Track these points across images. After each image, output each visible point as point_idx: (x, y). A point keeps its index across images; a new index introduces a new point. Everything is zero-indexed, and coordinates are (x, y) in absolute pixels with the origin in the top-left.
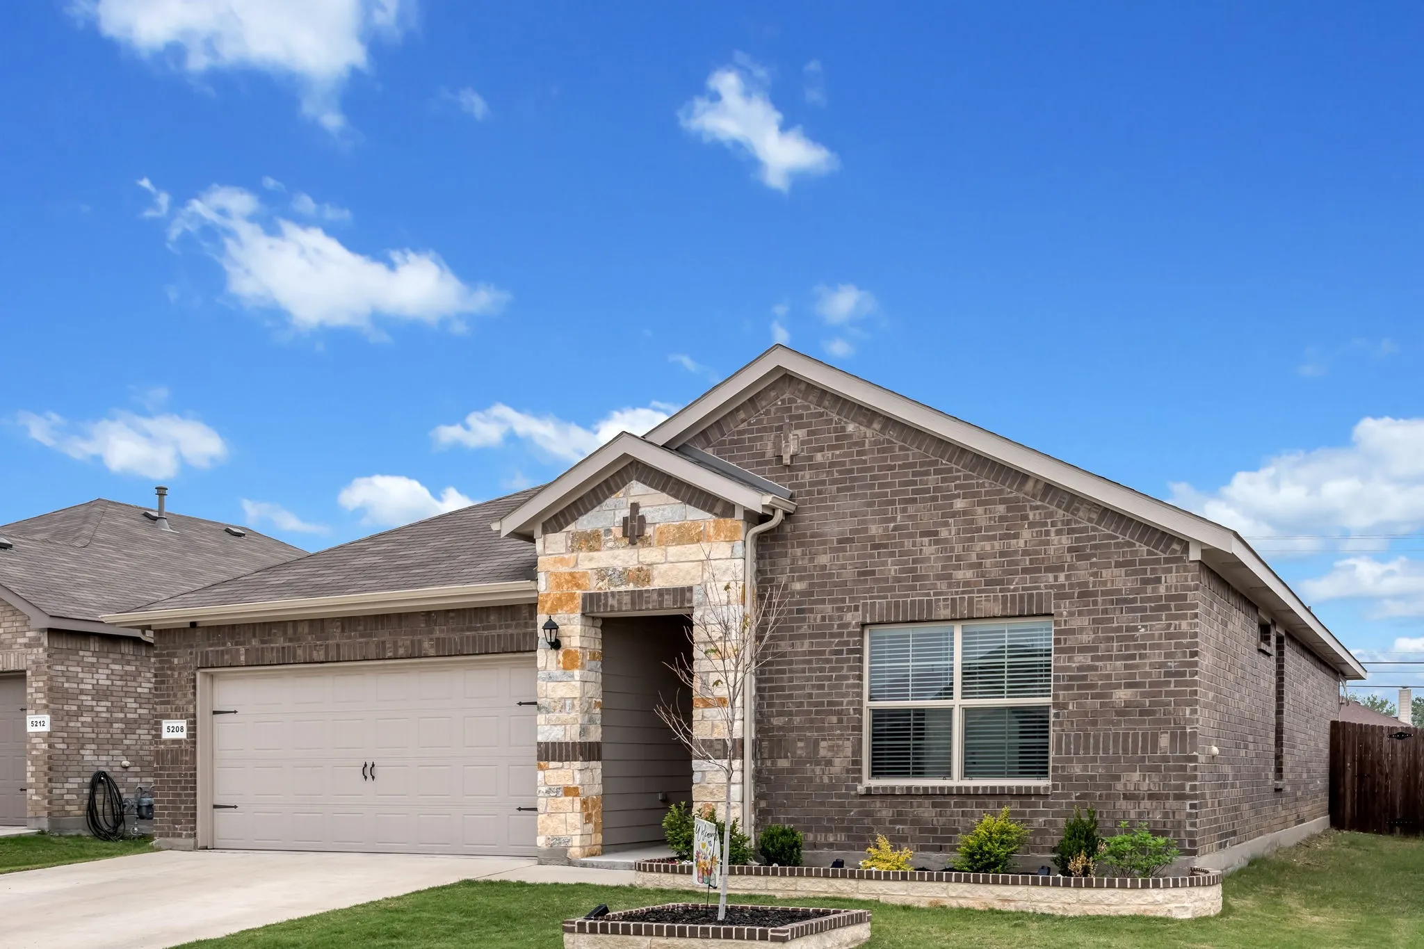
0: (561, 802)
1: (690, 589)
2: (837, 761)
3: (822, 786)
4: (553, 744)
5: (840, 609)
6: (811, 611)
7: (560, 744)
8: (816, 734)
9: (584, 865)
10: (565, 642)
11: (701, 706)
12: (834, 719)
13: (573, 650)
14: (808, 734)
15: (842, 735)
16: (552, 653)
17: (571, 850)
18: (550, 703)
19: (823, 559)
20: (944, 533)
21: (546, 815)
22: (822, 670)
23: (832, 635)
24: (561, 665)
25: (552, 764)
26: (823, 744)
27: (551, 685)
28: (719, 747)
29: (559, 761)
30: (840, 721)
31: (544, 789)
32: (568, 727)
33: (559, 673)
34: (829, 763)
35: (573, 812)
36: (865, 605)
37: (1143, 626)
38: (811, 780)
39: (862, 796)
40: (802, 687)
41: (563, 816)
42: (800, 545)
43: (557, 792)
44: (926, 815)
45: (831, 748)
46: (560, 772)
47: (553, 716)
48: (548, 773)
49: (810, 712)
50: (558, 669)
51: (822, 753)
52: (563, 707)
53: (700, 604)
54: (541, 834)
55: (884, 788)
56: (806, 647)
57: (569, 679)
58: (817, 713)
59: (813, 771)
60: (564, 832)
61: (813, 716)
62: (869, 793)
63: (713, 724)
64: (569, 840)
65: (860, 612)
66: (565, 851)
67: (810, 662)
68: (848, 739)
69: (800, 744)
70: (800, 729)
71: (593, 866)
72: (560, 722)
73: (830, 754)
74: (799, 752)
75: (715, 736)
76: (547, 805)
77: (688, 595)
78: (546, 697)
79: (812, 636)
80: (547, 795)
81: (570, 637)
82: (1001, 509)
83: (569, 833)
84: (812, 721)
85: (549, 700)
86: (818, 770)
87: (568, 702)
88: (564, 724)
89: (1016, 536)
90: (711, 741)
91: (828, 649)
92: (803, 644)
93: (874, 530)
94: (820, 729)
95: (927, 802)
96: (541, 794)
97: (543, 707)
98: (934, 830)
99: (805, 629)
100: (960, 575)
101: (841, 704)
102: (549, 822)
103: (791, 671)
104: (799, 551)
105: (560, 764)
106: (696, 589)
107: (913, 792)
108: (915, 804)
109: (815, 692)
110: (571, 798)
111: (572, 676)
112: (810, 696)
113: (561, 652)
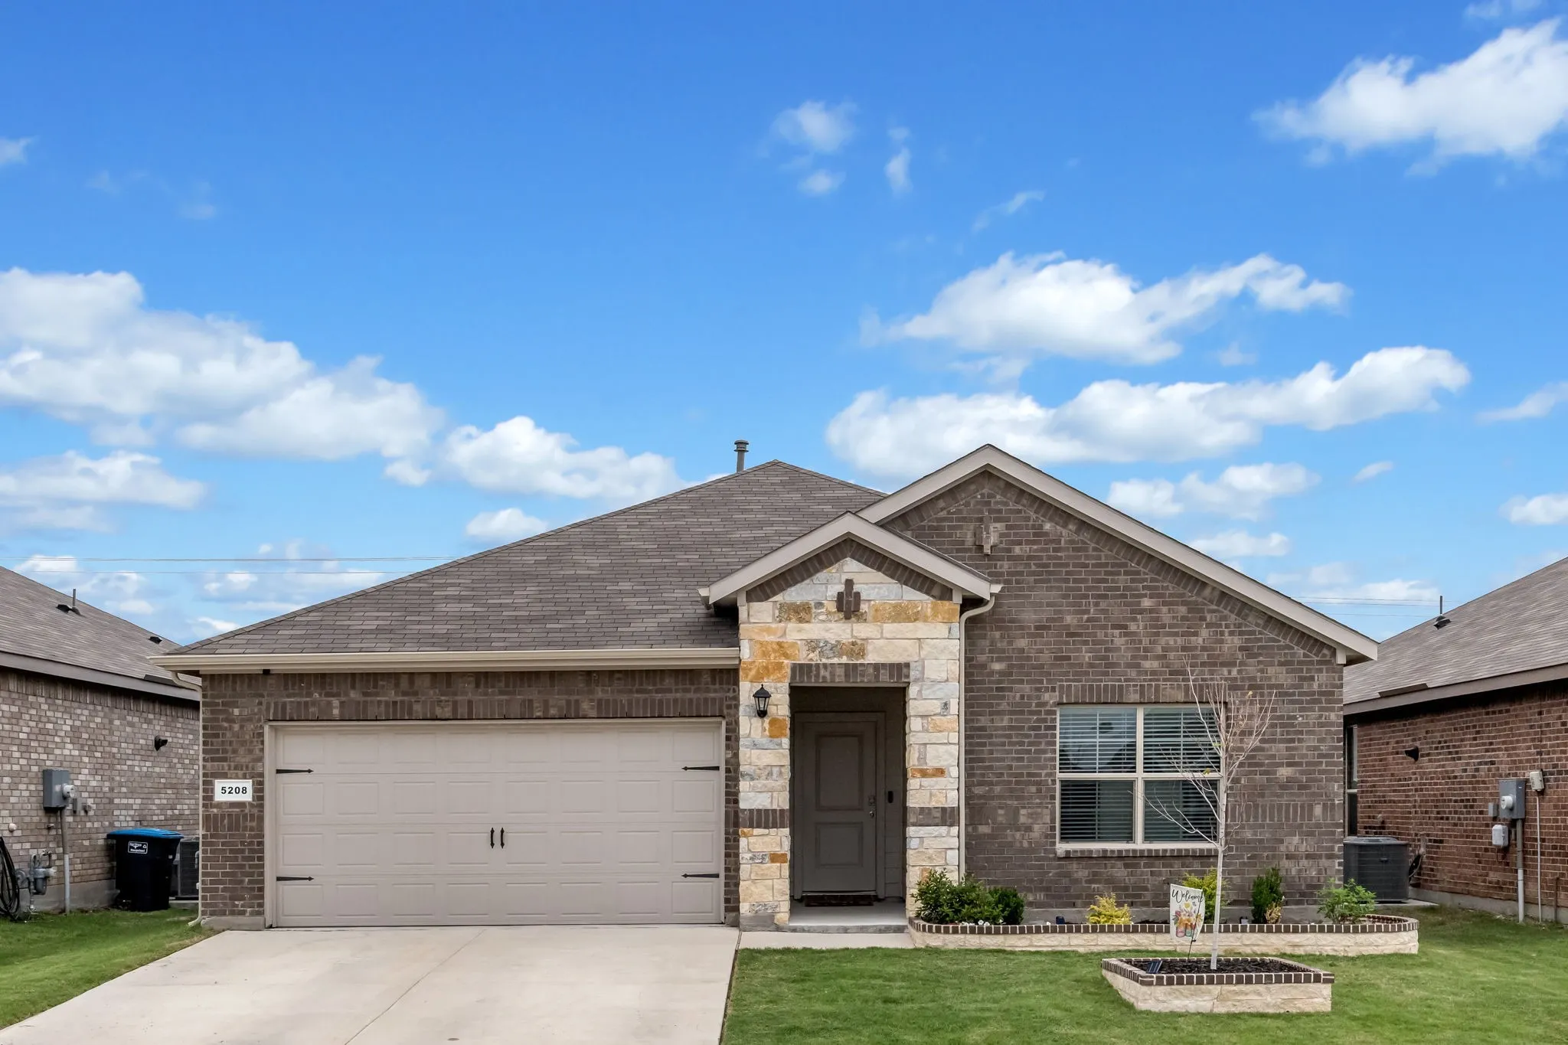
0: (769, 868)
1: (907, 665)
2: (1036, 827)
3: (1022, 850)
4: (759, 811)
5: (1038, 690)
6: (1011, 690)
7: (767, 811)
8: (1016, 802)
9: (794, 930)
10: (772, 710)
11: (919, 775)
12: (1033, 789)
13: (781, 718)
14: (1009, 802)
15: (1041, 803)
16: (757, 722)
17: (778, 916)
18: (754, 771)
19: (1022, 643)
20: (1133, 627)
21: (750, 882)
22: (1022, 744)
23: (1032, 713)
24: (767, 733)
25: (757, 831)
26: (1023, 812)
27: (755, 752)
28: (938, 815)
29: (765, 828)
30: (1039, 791)
31: (748, 856)
32: (775, 794)
33: (765, 741)
34: (1029, 829)
35: (781, 877)
36: (1061, 687)
37: (1301, 716)
38: (1011, 845)
39: (1060, 859)
40: (1003, 760)
41: (770, 882)
42: (999, 628)
43: (763, 859)
44: (1119, 875)
45: (1030, 815)
46: (766, 839)
47: (759, 783)
48: (752, 840)
49: (1010, 782)
50: (762, 736)
51: (1022, 820)
52: (770, 774)
53: (916, 680)
54: (744, 901)
55: (1082, 851)
56: (1005, 723)
57: (777, 747)
58: (1017, 783)
59: (1013, 835)
60: (771, 899)
61: (1013, 786)
62: (1068, 857)
63: (931, 795)
64: (777, 907)
65: (1057, 693)
66: (772, 917)
67: (1010, 736)
68: (1047, 808)
69: (1001, 812)
70: (1000, 797)
71: (803, 930)
72: (766, 789)
73: (1030, 821)
74: (1000, 819)
75: (933, 804)
76: (751, 873)
77: (905, 670)
78: (750, 764)
79: (1011, 713)
80: (751, 862)
81: (777, 705)
82: (1183, 610)
83: (775, 899)
84: (1011, 790)
85: (754, 768)
86: (1018, 835)
87: (775, 770)
88: (771, 791)
89: (1196, 634)
90: (929, 809)
91: (1026, 725)
92: (1002, 720)
93: (1069, 619)
94: (1018, 798)
95: (1119, 863)
96: (744, 861)
97: (747, 774)
98: (1126, 888)
99: (1004, 706)
100: (1147, 665)
101: (1039, 775)
102: (753, 888)
103: (991, 744)
104: (997, 634)
105: (766, 831)
106: (912, 665)
107: (1109, 855)
108: (1109, 865)
109: (1014, 764)
110: (778, 864)
111: (780, 745)
112: (1010, 767)
113: (767, 720)
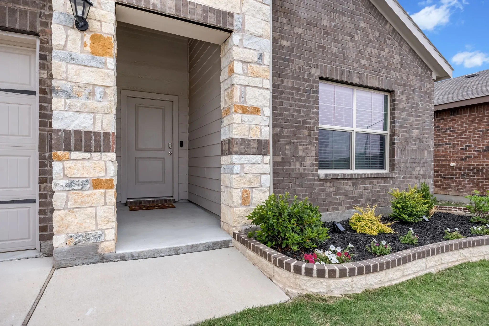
0: (90, 195)
1: (231, 15)
2: (308, 159)
3: (300, 175)
4: (78, 133)
5: (309, 65)
6: (293, 61)
7: (87, 133)
8: (296, 141)
9: (122, 258)
10: (93, 24)
11: (240, 111)
12: (306, 132)
13: (105, 36)
14: (292, 141)
15: (311, 142)
16: (75, 34)
17: (102, 245)
18: (72, 87)
19: (299, 31)
20: (356, 37)
21: (66, 211)
22: (299, 100)
23: (305, 80)
24: (88, 48)
25: (74, 155)
26: (300, 148)
27: (72, 68)
28: (255, 145)
29: (86, 151)
30: (310, 134)
31: (63, 182)
32: (98, 116)
33: (86, 57)
34: (304, 160)
35: (106, 204)
36: (321, 65)
37: (421, 104)
38: (293, 170)
39: (321, 180)
40: (289, 110)
41: (91, 211)
42: (286, 17)
43: (83, 185)
44: (350, 189)
45: (303, 151)
46: (86, 163)
47: (78, 103)
48: (68, 164)
49: (292, 127)
50: (82, 51)
51: (300, 153)
52: (92, 94)
53: (239, 30)
54: (59, 233)
55: (333, 175)
56: (290, 84)
57: (100, 66)
58: (297, 127)
59: (295, 164)
60: (94, 228)
61: (295, 129)
62: (326, 179)
63: (249, 128)
64: (101, 235)
65: (319, 69)
66: (96, 247)
67: (292, 94)
68: (314, 145)
69: (287, 147)
70: (287, 137)
71: (132, 257)
72: (87, 110)
73: (304, 154)
74: (287, 152)
75: (251, 137)
76: (67, 200)
77: (229, 19)
78: (66, 79)
79: (293, 78)
80: (67, 189)
81: (100, 21)
82: (377, 34)
83: (99, 227)
84: (294, 132)
85: (70, 84)
86: (297, 164)
87: (98, 90)
88: (94, 112)
89: (383, 50)
90: (249, 140)
91: (302, 88)
92: (288, 82)
93: (325, 23)
94: (298, 138)
95: (350, 182)
96: (58, 188)
97: (61, 90)
98: (353, 197)
99: (289, 72)
100: (363, 62)
101: (310, 123)
102: (70, 218)
103: (281, 98)
104: (285, 21)
105: (87, 155)
106: (235, 16)
107: (346, 177)
108: (345, 183)
109: (296, 114)
110: (103, 191)
111: (105, 64)
112: (293, 116)
113: (87, 37)
